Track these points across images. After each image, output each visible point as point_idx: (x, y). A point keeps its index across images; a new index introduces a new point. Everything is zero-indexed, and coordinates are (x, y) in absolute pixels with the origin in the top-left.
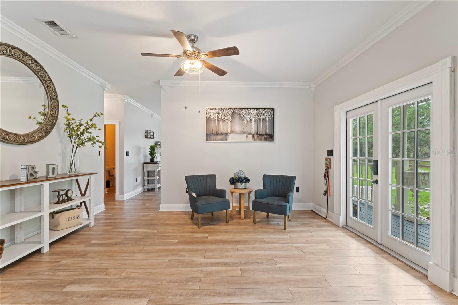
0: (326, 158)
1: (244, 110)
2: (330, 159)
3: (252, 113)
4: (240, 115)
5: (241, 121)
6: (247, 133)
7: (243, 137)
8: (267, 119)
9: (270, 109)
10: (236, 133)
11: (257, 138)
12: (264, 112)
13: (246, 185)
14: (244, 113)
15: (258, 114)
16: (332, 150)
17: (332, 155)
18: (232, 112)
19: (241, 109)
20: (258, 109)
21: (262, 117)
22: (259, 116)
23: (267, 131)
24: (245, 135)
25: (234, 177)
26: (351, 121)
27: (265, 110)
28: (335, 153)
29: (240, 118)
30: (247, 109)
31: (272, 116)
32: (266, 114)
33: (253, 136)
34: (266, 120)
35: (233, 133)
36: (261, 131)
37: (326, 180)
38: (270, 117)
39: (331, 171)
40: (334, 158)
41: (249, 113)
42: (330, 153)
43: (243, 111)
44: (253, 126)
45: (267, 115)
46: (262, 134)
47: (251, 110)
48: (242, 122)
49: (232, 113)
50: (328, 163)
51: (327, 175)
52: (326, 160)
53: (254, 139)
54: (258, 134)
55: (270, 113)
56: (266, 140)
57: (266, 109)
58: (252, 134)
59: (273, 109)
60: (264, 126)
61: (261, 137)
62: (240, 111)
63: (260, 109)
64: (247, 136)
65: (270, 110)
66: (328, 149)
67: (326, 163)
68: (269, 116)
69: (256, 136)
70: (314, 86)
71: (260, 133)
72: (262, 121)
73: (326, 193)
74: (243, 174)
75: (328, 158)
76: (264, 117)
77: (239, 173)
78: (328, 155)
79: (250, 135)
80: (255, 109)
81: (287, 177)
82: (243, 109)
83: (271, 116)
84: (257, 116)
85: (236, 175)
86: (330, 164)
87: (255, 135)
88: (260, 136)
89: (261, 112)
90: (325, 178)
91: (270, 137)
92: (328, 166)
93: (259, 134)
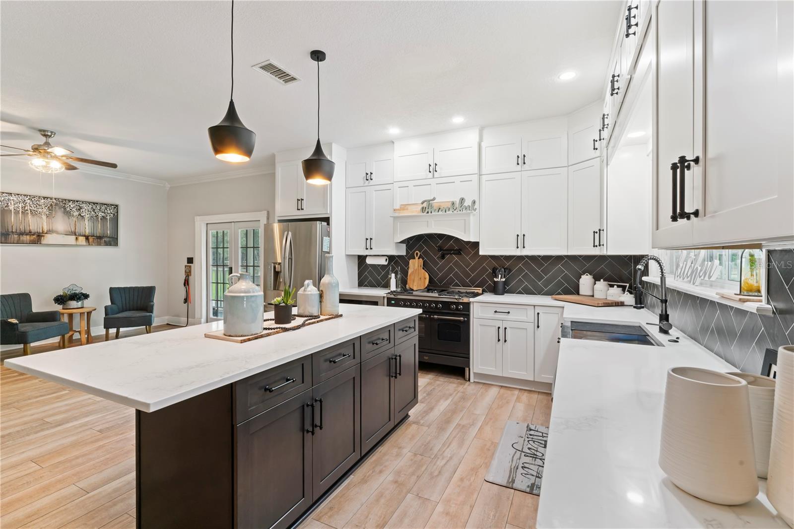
0: (186, 266)
1: (71, 202)
2: (190, 267)
3: (85, 208)
4: (65, 209)
5: (66, 218)
6: (77, 234)
7: (71, 240)
8: (108, 217)
9: (113, 205)
10: (57, 233)
11: (93, 241)
12: (103, 208)
13: (83, 303)
14: (72, 206)
15: (94, 210)
16: (192, 258)
17: (192, 263)
18: (50, 203)
19: (66, 200)
20: (94, 203)
21: (101, 214)
22: (95, 213)
23: (109, 232)
24: (74, 237)
25: (62, 294)
26: (210, 233)
27: (106, 206)
28: (195, 261)
29: (64, 213)
30: (77, 201)
31: (116, 214)
32: (106, 211)
33: (86, 239)
34: (107, 219)
35: (53, 233)
36: (99, 232)
37: (186, 288)
38: (112, 215)
39: (191, 278)
40: (195, 266)
41: (80, 207)
42: (190, 260)
43: (70, 204)
44: (87, 224)
45: (109, 212)
46: (100, 237)
47: (83, 203)
48: (69, 219)
49: (51, 205)
50: (187, 271)
51: (186, 283)
52: (185, 267)
53: (89, 242)
54: (94, 236)
55: (112, 211)
56: (108, 244)
57: (106, 204)
58: (85, 236)
59: (117, 206)
60: (103, 226)
61: (99, 240)
62: (65, 204)
63: (97, 203)
64: (77, 239)
65: (113, 207)
66: (189, 257)
67: (185, 271)
68: (112, 213)
69: (91, 239)
70: (169, 186)
71: (98, 235)
72: (101, 219)
73: (186, 301)
74: (77, 289)
75: (188, 266)
76: (103, 214)
77: (71, 288)
78: (188, 263)
79: (82, 237)
80: (90, 203)
81: (143, 288)
82: (69, 201)
83: (114, 214)
84: (93, 213)
85: (66, 292)
86: (190, 272)
87: (90, 237)
88: (97, 238)
89: (99, 208)
90: (185, 285)
91: (113, 241)
92: (188, 274)
93: (96, 236)
